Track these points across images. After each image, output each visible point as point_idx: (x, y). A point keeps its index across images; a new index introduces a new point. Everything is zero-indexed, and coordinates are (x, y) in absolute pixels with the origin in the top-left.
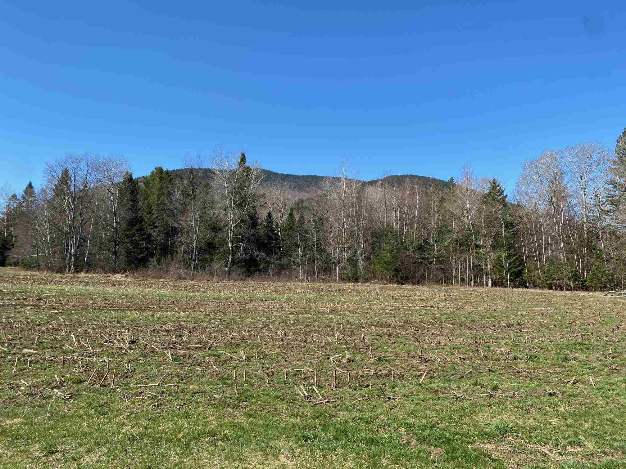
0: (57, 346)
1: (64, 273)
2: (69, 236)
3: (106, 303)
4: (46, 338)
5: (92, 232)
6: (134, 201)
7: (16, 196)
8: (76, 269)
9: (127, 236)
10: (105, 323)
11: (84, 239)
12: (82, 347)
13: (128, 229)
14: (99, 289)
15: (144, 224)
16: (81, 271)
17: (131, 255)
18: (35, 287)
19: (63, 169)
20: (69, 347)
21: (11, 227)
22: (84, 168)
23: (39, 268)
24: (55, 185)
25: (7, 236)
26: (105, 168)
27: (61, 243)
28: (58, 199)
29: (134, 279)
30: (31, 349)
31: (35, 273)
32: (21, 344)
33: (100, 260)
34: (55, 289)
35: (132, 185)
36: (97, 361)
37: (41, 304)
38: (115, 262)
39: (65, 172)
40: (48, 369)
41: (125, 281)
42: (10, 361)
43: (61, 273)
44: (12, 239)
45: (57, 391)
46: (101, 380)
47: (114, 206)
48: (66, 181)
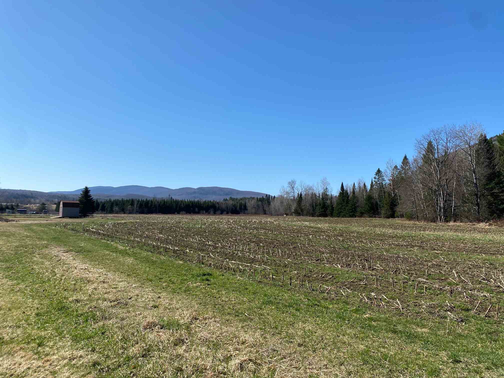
0: (442, 278)
1: (437, 222)
2: (437, 193)
3: (476, 247)
4: (433, 272)
5: (456, 189)
6: (491, 158)
7: (397, 167)
8: (445, 219)
9: (487, 189)
10: (478, 263)
11: (449, 195)
12: (463, 281)
13: (488, 183)
14: (467, 236)
15: (502, 177)
16: (450, 221)
17: (493, 206)
18: (418, 233)
19: (428, 142)
20: (453, 280)
21: (396, 189)
22: (444, 137)
23: (418, 219)
24: (424, 155)
25: (394, 196)
26: (461, 134)
27: (432, 199)
28: (426, 165)
29: (498, 227)
30: (424, 278)
31: (415, 222)
32: (416, 274)
33: (464, 210)
34: (432, 235)
35: (486, 145)
36: (479, 295)
37: (424, 245)
38: (479, 213)
39: (430, 144)
40: (439, 296)
41: (490, 229)
42: (411, 286)
43: (434, 222)
44: (398, 198)
45: (451, 314)
46: (485, 311)
47: (473, 165)
48: (431, 150)
